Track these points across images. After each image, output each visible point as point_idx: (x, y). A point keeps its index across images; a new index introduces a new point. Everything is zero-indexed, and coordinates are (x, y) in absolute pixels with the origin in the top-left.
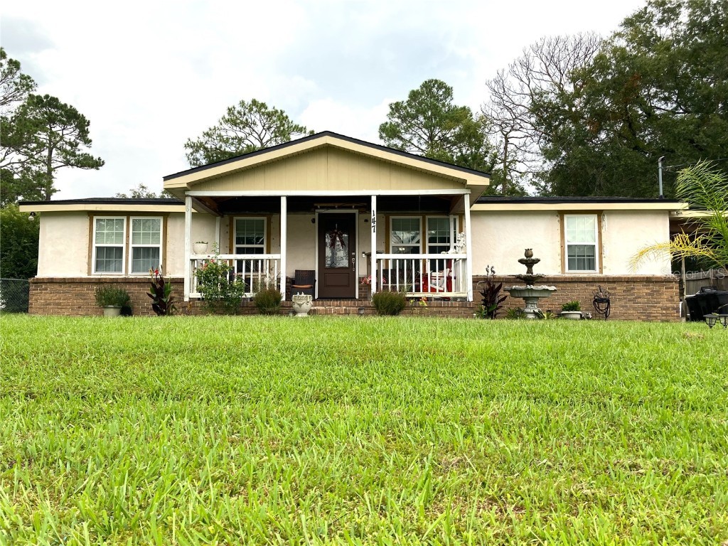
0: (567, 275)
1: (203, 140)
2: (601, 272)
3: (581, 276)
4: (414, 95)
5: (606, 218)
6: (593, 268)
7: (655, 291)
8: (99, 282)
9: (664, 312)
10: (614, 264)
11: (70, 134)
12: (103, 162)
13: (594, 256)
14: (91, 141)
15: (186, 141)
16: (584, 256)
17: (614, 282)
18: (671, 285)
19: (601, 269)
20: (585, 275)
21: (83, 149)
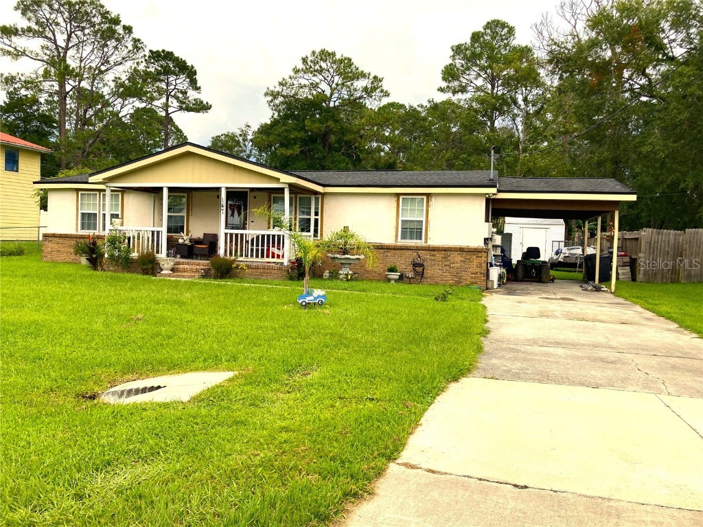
0: (399, 244)
1: (279, 89)
2: (426, 242)
3: (409, 244)
4: (476, 37)
5: (433, 199)
6: (421, 239)
7: (467, 259)
8: (82, 237)
9: (473, 276)
10: (438, 236)
11: (181, 82)
12: (211, 106)
13: (421, 229)
14: (199, 88)
15: (265, 90)
16: (414, 229)
17: (434, 250)
18: (480, 255)
19: (426, 239)
20: (413, 244)
21: (192, 95)
